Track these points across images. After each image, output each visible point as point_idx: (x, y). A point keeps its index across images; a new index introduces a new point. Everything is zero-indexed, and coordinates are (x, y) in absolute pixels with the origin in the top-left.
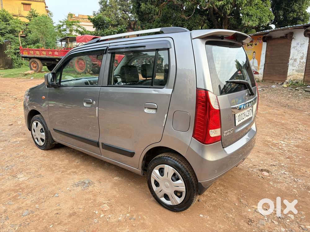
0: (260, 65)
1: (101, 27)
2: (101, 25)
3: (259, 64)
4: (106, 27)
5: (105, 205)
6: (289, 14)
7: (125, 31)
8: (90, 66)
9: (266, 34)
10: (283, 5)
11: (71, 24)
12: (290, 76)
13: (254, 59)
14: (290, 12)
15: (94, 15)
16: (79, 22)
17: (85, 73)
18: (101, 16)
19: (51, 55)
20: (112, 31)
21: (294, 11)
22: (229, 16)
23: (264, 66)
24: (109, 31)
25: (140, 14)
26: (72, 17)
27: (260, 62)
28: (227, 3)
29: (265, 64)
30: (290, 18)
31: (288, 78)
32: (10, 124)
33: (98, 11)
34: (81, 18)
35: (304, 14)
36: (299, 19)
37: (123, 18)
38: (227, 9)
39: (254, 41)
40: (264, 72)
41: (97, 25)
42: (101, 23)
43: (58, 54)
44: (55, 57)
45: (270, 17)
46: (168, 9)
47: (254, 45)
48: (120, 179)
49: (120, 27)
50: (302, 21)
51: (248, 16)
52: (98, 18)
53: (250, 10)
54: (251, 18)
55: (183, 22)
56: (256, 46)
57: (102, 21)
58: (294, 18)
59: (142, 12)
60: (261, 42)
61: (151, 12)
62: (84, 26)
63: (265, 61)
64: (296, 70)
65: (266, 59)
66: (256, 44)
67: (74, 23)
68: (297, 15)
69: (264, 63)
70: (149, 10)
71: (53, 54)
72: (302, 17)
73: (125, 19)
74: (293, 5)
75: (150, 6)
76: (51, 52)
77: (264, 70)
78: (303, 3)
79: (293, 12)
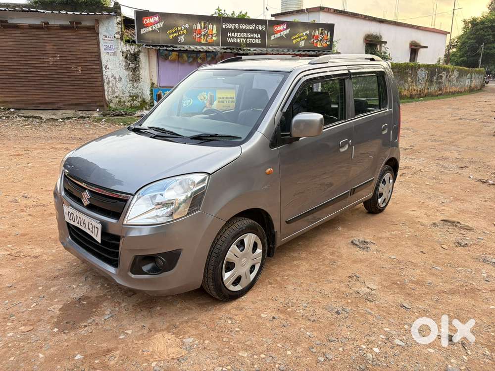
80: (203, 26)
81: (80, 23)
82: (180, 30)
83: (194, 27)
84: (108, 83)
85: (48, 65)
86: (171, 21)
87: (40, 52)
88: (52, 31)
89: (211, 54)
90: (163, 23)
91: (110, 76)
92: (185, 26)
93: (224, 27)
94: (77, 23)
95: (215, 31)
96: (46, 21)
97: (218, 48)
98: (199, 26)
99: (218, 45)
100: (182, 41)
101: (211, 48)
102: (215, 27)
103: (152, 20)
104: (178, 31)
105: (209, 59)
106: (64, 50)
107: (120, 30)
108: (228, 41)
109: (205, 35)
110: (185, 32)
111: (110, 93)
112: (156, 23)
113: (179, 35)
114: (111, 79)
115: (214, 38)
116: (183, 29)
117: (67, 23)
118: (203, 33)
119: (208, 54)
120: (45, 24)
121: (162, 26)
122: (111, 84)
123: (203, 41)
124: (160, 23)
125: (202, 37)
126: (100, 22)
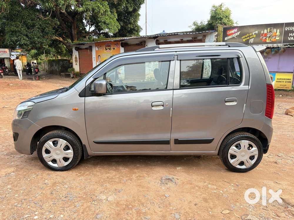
9: (123, 40)
12: (148, 74)
14: (128, 24)
21: (130, 23)
30: (128, 28)
31: (147, 77)
35: (137, 26)
36: (134, 29)
39: (112, 46)
45: (118, 27)
47: (112, 49)
50: (136, 31)
51: (105, 24)
53: (106, 19)
56: (114, 50)
58: (131, 29)
60: (119, 47)
64: (152, 70)
66: (114, 49)
68: (132, 26)
72: (136, 28)
78: (136, 18)
80: (269, 31)
81: (197, 38)
82: (251, 35)
83: (262, 32)
84: (206, 69)
86: (245, 30)
89: (276, 49)
90: (239, 32)
91: (207, 65)
92: (255, 32)
93: (286, 30)
94: (195, 38)
95: (278, 33)
96: (181, 39)
97: (280, 45)
98: (266, 31)
99: (280, 43)
100: (252, 42)
101: (275, 45)
102: (278, 31)
103: (233, 31)
104: (250, 36)
105: (273, 53)
107: (216, 40)
108: (289, 39)
109: (269, 37)
110: (255, 36)
111: (206, 75)
112: (235, 33)
113: (250, 39)
114: (207, 67)
115: (277, 38)
116: (253, 34)
117: (190, 39)
118: (268, 36)
119: (272, 50)
120: (181, 40)
121: (239, 34)
122: (207, 70)
123: (268, 41)
124: (238, 33)
125: (268, 38)
126: (206, 36)
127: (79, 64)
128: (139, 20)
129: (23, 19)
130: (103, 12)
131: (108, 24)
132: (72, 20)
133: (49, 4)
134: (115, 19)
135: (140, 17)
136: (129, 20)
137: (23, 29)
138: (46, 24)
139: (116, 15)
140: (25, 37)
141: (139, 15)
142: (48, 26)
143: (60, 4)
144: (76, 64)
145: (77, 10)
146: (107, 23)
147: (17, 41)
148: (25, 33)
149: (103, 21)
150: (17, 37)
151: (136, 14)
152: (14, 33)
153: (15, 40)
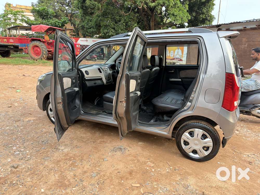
0: (184, 54)
1: (46, 18)
2: (45, 16)
3: (182, 53)
4: (50, 18)
5: (148, 163)
6: (199, 15)
7: (68, 22)
8: (46, 53)
10: (196, 9)
11: (16, 13)
13: (178, 49)
14: (201, 14)
15: (33, 6)
16: (23, 12)
17: (41, 59)
18: (45, 8)
19: (6, 42)
20: (56, 21)
22: (159, 15)
23: (187, 55)
24: (53, 21)
25: (84, 8)
26: (10, 7)
27: (183, 51)
28: (158, 4)
29: (187, 54)
30: (200, 18)
32: (9, 106)
33: (36, 2)
34: (19, 8)
35: (210, 16)
36: (207, 19)
37: (61, 10)
38: (158, 9)
40: (186, 59)
41: (41, 16)
42: (46, 14)
43: (13, 42)
44: (10, 44)
45: (188, 17)
46: (107, 5)
48: (143, 144)
49: (64, 19)
50: (208, 21)
51: (173, 16)
52: (43, 9)
53: (175, 11)
54: (176, 17)
55: (121, 18)
57: (46, 12)
58: (203, 19)
59: (86, 7)
61: (94, 7)
62: (28, 16)
63: (188, 51)
65: (188, 49)
67: (18, 13)
68: (205, 16)
69: (187, 52)
70: (93, 5)
71: (8, 42)
72: (208, 18)
73: (63, 11)
74: (203, 9)
75: (93, 2)
76: (6, 40)
77: (187, 58)
78: (209, 8)
79: (203, 14)
85: (241, 49)
87: (239, 42)
88: (248, 31)
96: (244, 26)
106: (250, 41)
117: (255, 26)
120: (244, 28)
127: (152, 52)
128: (213, 10)
129: (113, 16)
130: (172, 5)
131: (176, 16)
132: (151, 14)
133: (128, 2)
134: (186, 10)
135: (214, 7)
136: (202, 11)
137: (112, 24)
138: (129, 18)
139: (187, 6)
140: (112, 30)
141: (214, 5)
142: (130, 20)
143: (137, 2)
144: (149, 52)
145: (150, 5)
146: (175, 14)
147: (107, 33)
148: (113, 26)
149: (172, 13)
150: (107, 30)
151: (210, 4)
152: (106, 26)
153: (106, 32)
